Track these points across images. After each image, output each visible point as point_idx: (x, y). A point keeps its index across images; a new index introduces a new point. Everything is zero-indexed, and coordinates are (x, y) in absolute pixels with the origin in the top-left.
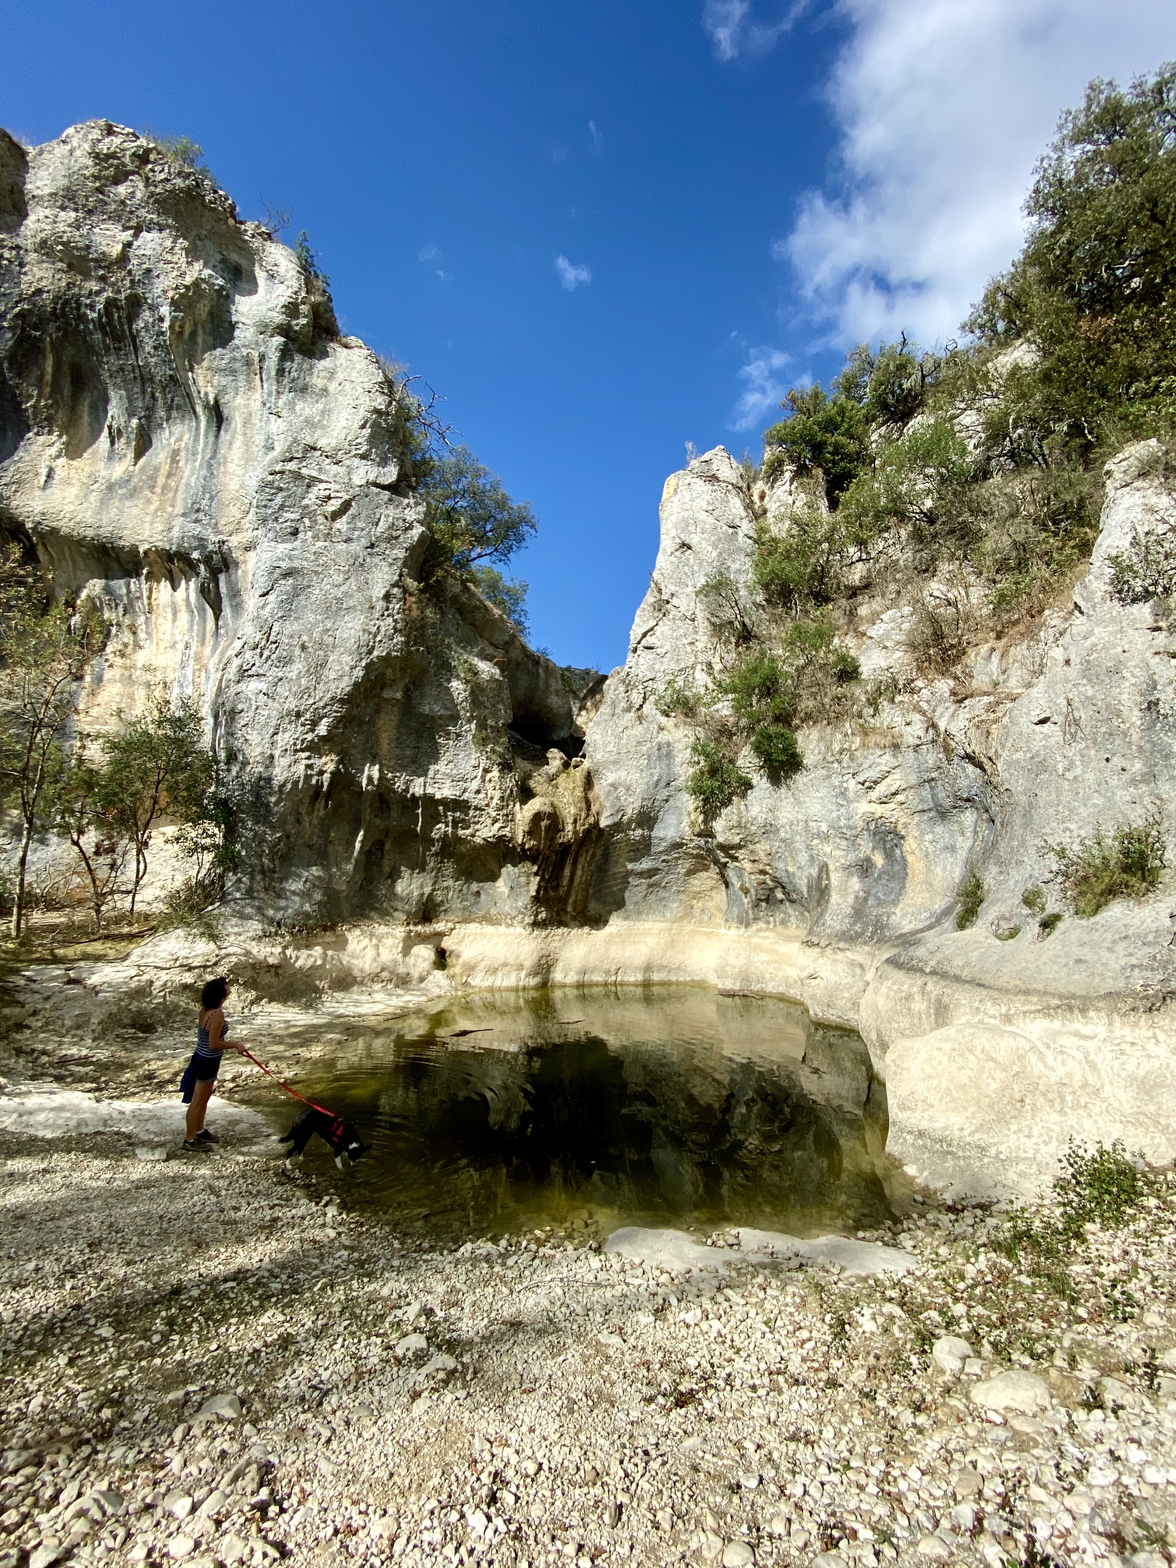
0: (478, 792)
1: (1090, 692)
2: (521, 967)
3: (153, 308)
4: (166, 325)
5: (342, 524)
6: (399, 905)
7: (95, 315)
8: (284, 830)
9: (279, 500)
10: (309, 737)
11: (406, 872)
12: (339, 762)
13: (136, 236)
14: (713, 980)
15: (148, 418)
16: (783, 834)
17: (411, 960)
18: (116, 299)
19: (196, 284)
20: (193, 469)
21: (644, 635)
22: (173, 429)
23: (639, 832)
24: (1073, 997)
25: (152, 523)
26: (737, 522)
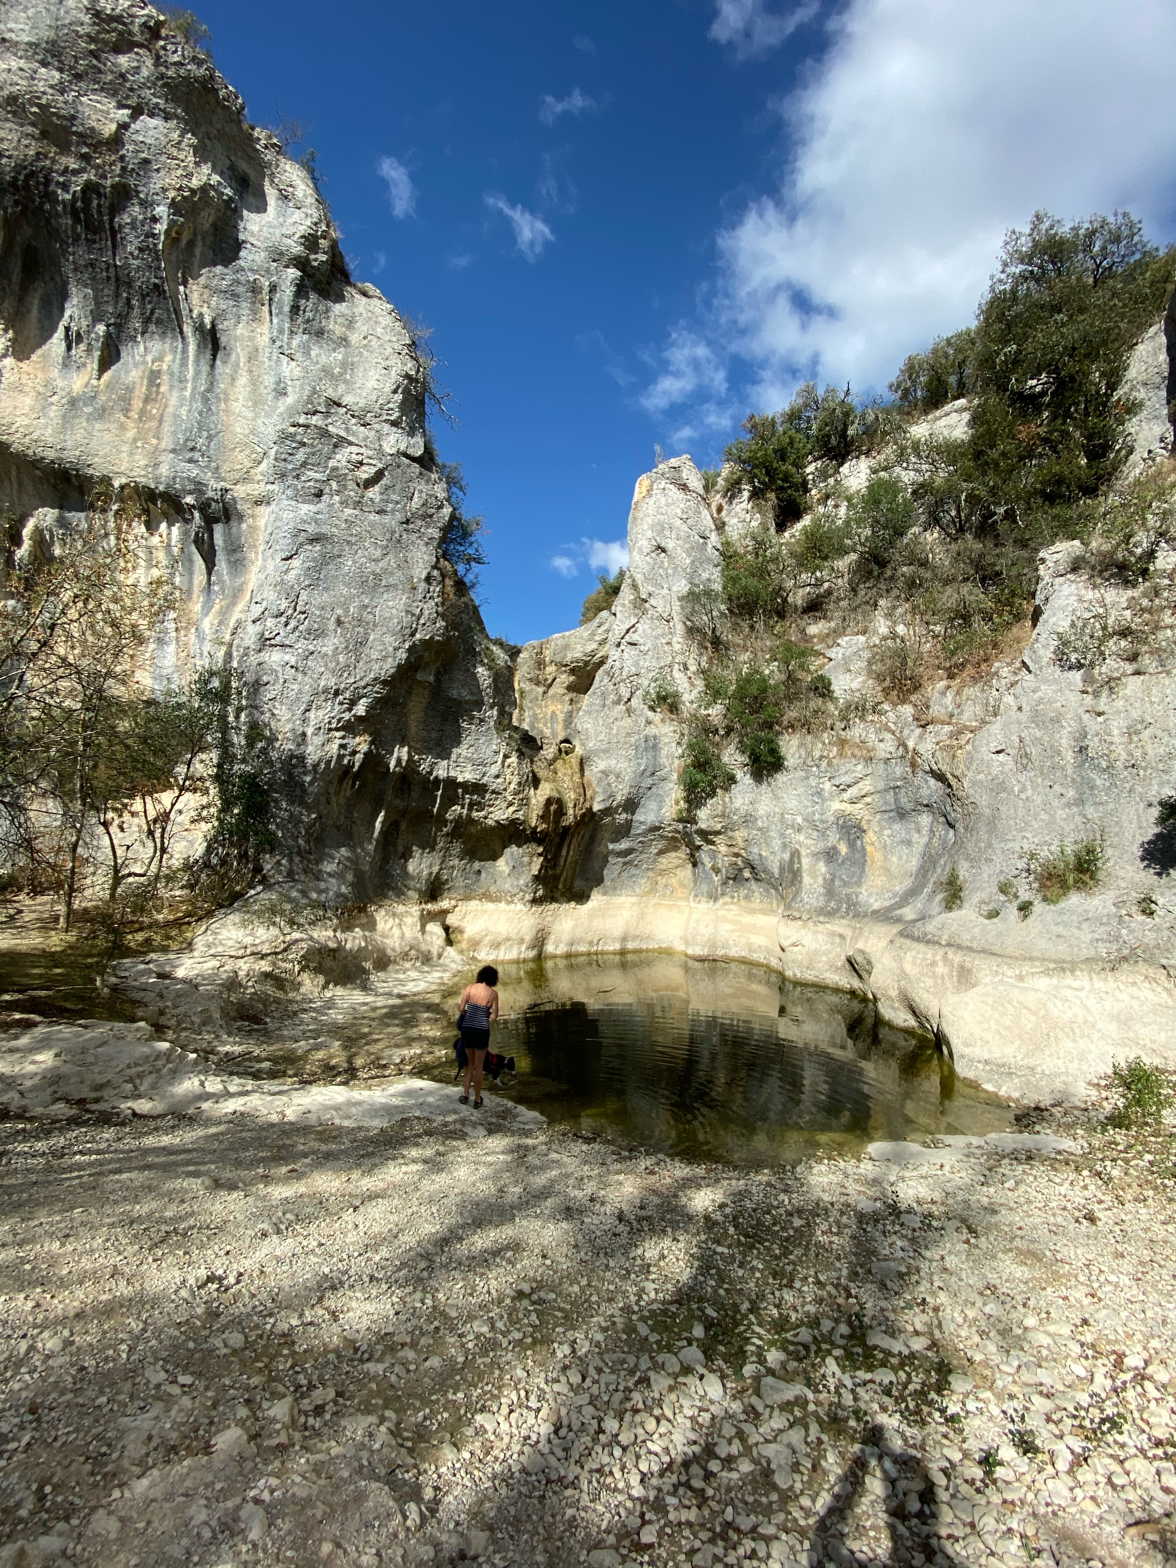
0: (497, 777)
1: (1038, 734)
2: (522, 941)
3: (145, 204)
4: (161, 228)
5: (374, 493)
6: (412, 883)
7: (68, 197)
8: (318, 812)
9: (301, 455)
10: (347, 716)
11: (417, 851)
12: (372, 743)
13: (134, 116)
14: (679, 946)
15: (119, 327)
16: (760, 824)
17: (428, 937)
18: (99, 184)
19: (205, 189)
20: (182, 399)
21: (628, 631)
22: (149, 344)
23: (624, 816)
24: (1064, 962)
25: (131, 454)
26: (707, 533)
